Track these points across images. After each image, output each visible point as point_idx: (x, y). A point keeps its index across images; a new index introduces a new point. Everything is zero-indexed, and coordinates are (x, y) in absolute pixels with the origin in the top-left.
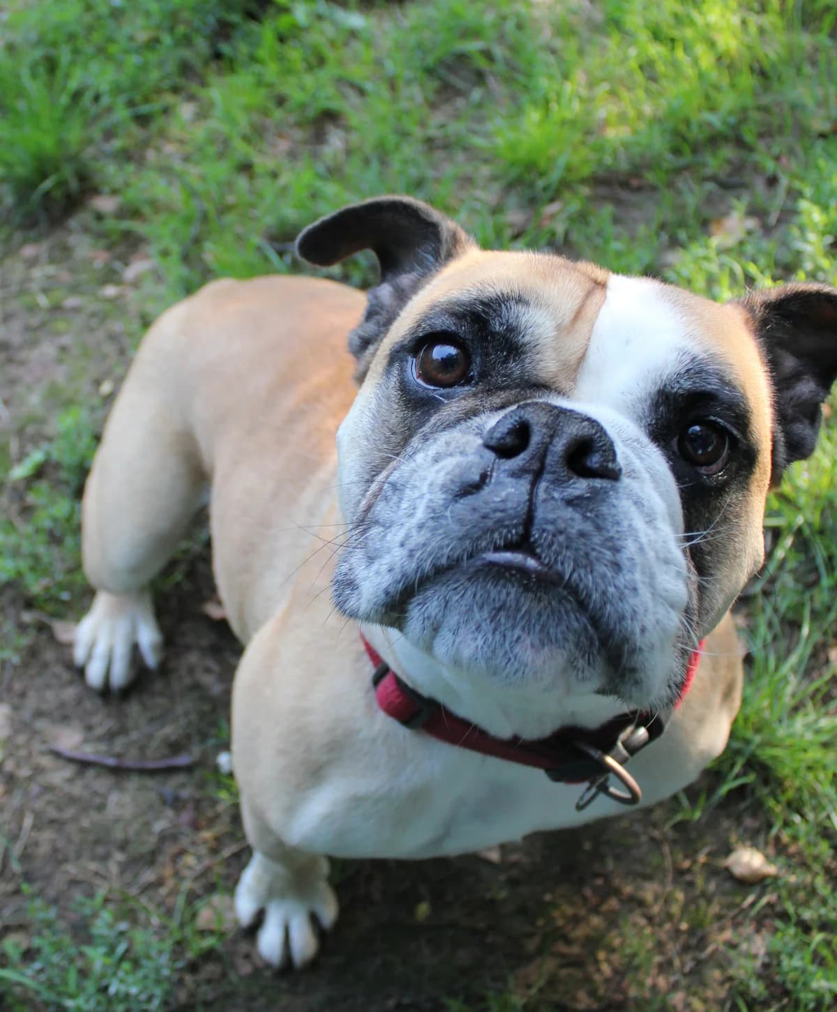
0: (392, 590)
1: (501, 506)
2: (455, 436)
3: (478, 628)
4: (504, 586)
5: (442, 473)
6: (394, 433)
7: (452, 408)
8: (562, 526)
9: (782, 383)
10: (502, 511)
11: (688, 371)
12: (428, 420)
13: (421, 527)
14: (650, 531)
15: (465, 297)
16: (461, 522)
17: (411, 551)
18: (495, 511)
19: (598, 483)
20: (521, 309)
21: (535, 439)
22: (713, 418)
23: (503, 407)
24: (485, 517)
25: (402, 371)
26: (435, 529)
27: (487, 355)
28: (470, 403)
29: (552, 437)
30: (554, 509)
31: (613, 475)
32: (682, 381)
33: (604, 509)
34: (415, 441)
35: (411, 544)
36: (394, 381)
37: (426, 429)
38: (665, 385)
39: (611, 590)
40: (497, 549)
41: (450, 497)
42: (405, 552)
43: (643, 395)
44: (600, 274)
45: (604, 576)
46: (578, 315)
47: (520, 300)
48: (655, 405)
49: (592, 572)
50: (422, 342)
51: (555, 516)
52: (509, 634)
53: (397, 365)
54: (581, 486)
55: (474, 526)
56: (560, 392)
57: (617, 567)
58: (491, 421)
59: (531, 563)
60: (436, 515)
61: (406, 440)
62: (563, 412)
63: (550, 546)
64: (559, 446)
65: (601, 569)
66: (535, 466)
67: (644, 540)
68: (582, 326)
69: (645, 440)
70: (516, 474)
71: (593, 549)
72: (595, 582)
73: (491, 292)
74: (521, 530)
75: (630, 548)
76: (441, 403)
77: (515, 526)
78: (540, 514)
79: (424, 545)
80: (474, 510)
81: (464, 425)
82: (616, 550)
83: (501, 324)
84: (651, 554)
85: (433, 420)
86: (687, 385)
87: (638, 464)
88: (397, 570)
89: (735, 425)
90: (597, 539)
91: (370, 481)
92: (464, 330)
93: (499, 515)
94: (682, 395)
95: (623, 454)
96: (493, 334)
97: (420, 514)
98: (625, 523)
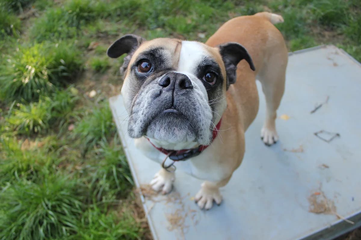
0: (142, 126)
1: (165, 99)
2: (151, 85)
3: (165, 128)
4: (169, 117)
5: (150, 94)
6: (136, 87)
7: (149, 79)
8: (181, 101)
9: (227, 66)
10: (166, 100)
11: (204, 60)
12: (144, 82)
13: (146, 108)
14: (202, 101)
15: (147, 50)
16: (156, 104)
17: (145, 115)
18: (164, 100)
19: (188, 90)
20: (162, 51)
21: (171, 81)
22: (211, 71)
23: (161, 75)
24: (162, 102)
25: (135, 71)
26: (150, 108)
27: (156, 63)
28: (153, 76)
29: (175, 80)
30: (179, 97)
31: (191, 88)
32: (203, 63)
33: (191, 95)
34: (142, 89)
35: (145, 113)
36: (133, 74)
37: (144, 85)
38: (200, 64)
39: (195, 115)
40: (166, 109)
41: (153, 99)
42: (143, 115)
43: (195, 67)
44: (180, 41)
45: (192, 112)
46: (176, 50)
47: (161, 48)
48: (198, 70)
49: (189, 111)
50: (139, 63)
51: (179, 99)
52: (172, 128)
53: (133, 70)
54: (184, 91)
55: (159, 105)
56: (175, 70)
57: (195, 109)
58: (159, 79)
59: (175, 111)
60: (150, 104)
61: (140, 88)
62: (177, 74)
63: (179, 106)
64: (178, 82)
65: (191, 110)
66: (173, 88)
67: (200, 103)
68: (178, 53)
69: (197, 78)
70: (168, 91)
71: (189, 106)
72: (190, 114)
73: (154, 48)
74: (171, 103)
75: (198, 105)
76: (146, 78)
77: (170, 103)
78: (175, 99)
79: (148, 112)
80: (159, 101)
81: (153, 82)
82: (194, 105)
83: (158, 55)
84: (202, 106)
85: (145, 82)
86: (205, 64)
87: (196, 85)
88: (143, 121)
89: (217, 72)
90: (190, 103)
91: (132, 100)
92: (149, 58)
93: (165, 101)
94: (204, 66)
95: (193, 83)
96: (156, 58)
97: (146, 105)
98: (196, 99)
